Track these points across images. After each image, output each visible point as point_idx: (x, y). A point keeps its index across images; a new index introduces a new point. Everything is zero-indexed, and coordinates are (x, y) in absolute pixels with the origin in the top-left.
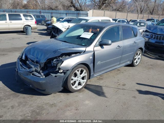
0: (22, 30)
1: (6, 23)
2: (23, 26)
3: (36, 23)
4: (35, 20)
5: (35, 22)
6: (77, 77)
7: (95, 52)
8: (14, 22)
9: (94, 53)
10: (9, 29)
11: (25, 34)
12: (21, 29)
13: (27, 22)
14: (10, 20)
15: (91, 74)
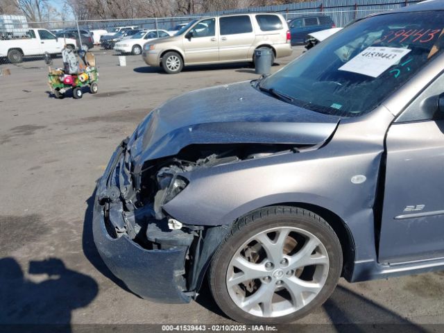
0: (251, 59)
1: (213, 43)
2: (254, 48)
3: (288, 37)
4: (288, 29)
5: (285, 36)
6: (266, 261)
7: (389, 152)
8: (231, 37)
9: (384, 155)
10: (219, 58)
11: (254, 70)
12: (247, 56)
13: (265, 37)
14: (222, 33)
15: (356, 262)
